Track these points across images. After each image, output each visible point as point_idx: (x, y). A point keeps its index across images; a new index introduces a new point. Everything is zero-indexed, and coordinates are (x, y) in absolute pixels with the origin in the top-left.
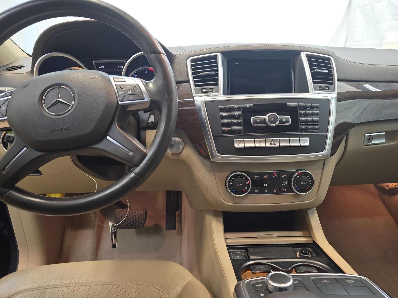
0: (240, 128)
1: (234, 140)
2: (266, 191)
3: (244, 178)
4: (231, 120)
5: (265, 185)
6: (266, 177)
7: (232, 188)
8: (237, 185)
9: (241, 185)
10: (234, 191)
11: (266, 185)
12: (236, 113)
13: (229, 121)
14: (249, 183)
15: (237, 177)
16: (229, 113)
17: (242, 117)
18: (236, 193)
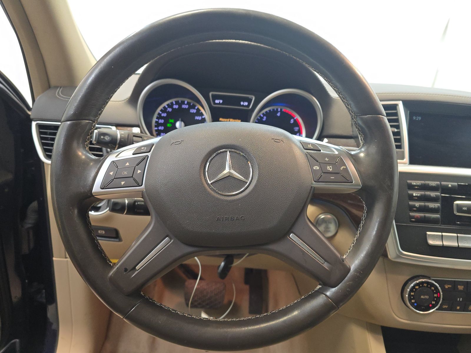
0: (438, 216)
1: (428, 233)
2: (458, 308)
3: (433, 288)
4: (425, 203)
5: (458, 299)
6: (461, 288)
7: (413, 301)
8: (422, 297)
9: (427, 297)
10: (415, 304)
11: (460, 299)
12: (433, 194)
13: (422, 204)
14: (439, 296)
15: (423, 286)
16: (423, 193)
17: (440, 200)
18: (418, 308)
